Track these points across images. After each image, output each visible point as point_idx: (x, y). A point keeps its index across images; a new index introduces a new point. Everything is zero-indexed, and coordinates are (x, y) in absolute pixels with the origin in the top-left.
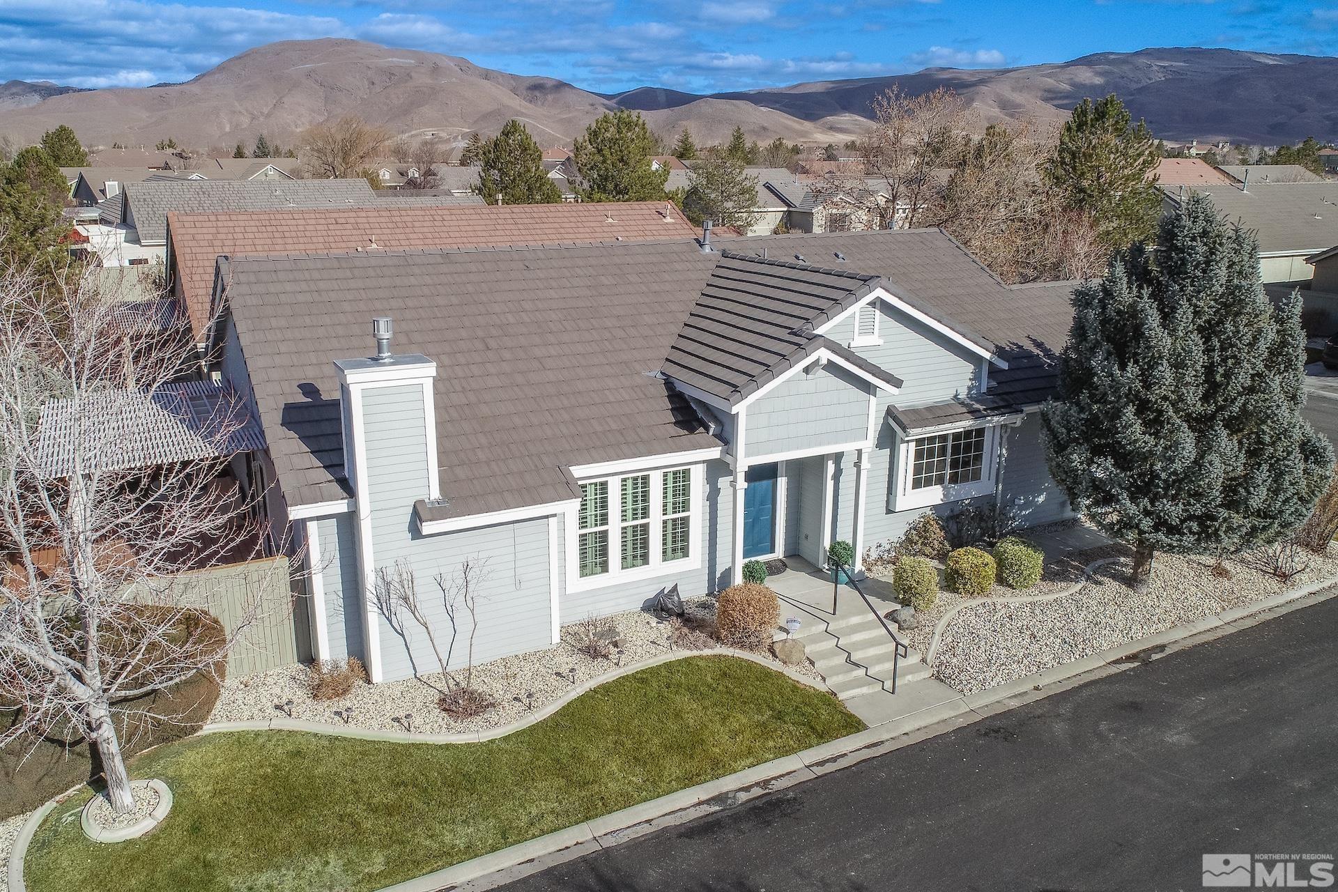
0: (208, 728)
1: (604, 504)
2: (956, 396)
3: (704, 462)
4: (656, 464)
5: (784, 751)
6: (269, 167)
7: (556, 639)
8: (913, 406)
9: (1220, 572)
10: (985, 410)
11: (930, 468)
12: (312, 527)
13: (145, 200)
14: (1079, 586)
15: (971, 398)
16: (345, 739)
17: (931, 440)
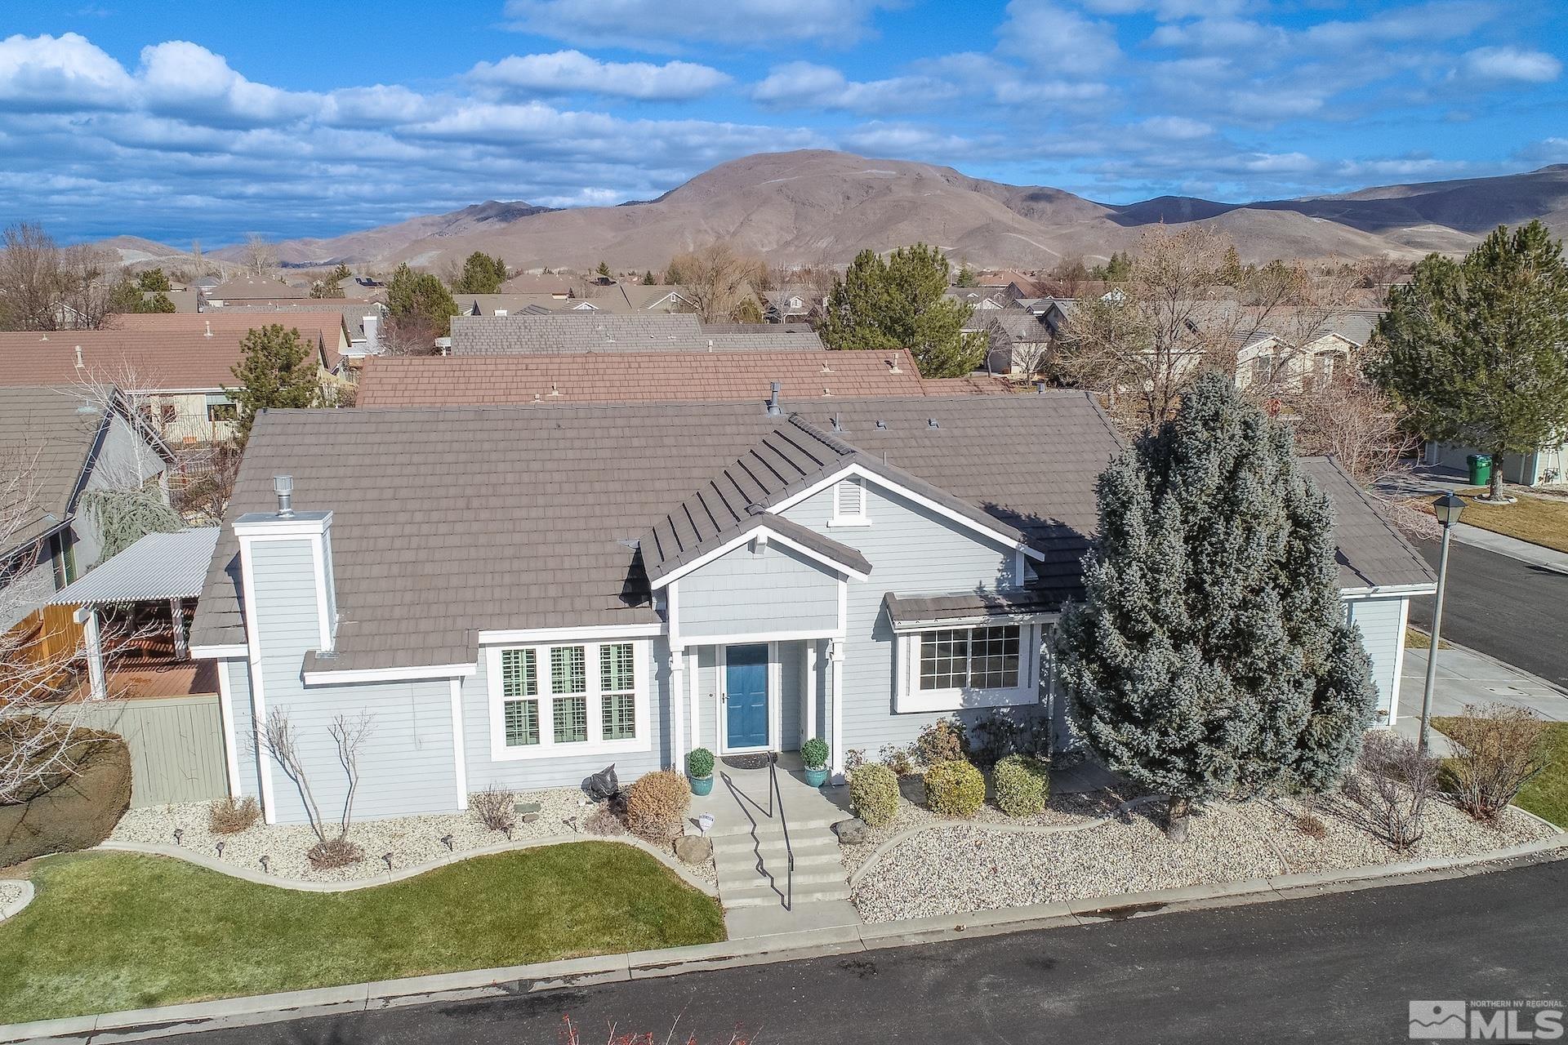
0: (106, 845)
1: (532, 672)
2: (980, 588)
3: (650, 638)
4: (593, 636)
5: (613, 949)
6: (671, 294)
7: (463, 804)
8: (920, 595)
9: (1309, 827)
10: (1009, 606)
11: (944, 666)
12: (222, 668)
13: (466, 334)
14: (1101, 822)
15: (999, 592)
16: (210, 871)
17: (944, 634)
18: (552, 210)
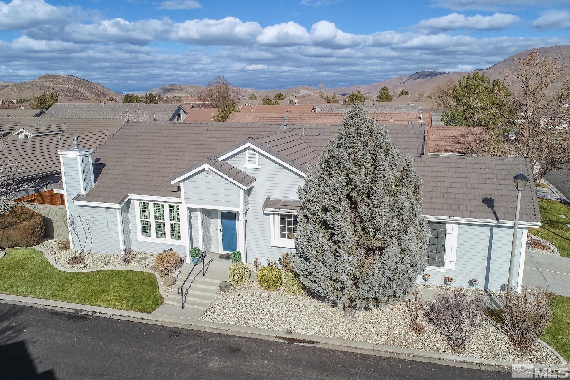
1: (148, 211)
7: (122, 253)
8: (280, 199)
9: (416, 327)
11: (290, 230)
17: (289, 216)
18: (446, 73)
